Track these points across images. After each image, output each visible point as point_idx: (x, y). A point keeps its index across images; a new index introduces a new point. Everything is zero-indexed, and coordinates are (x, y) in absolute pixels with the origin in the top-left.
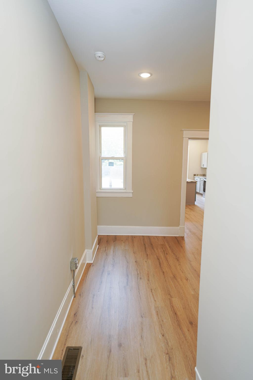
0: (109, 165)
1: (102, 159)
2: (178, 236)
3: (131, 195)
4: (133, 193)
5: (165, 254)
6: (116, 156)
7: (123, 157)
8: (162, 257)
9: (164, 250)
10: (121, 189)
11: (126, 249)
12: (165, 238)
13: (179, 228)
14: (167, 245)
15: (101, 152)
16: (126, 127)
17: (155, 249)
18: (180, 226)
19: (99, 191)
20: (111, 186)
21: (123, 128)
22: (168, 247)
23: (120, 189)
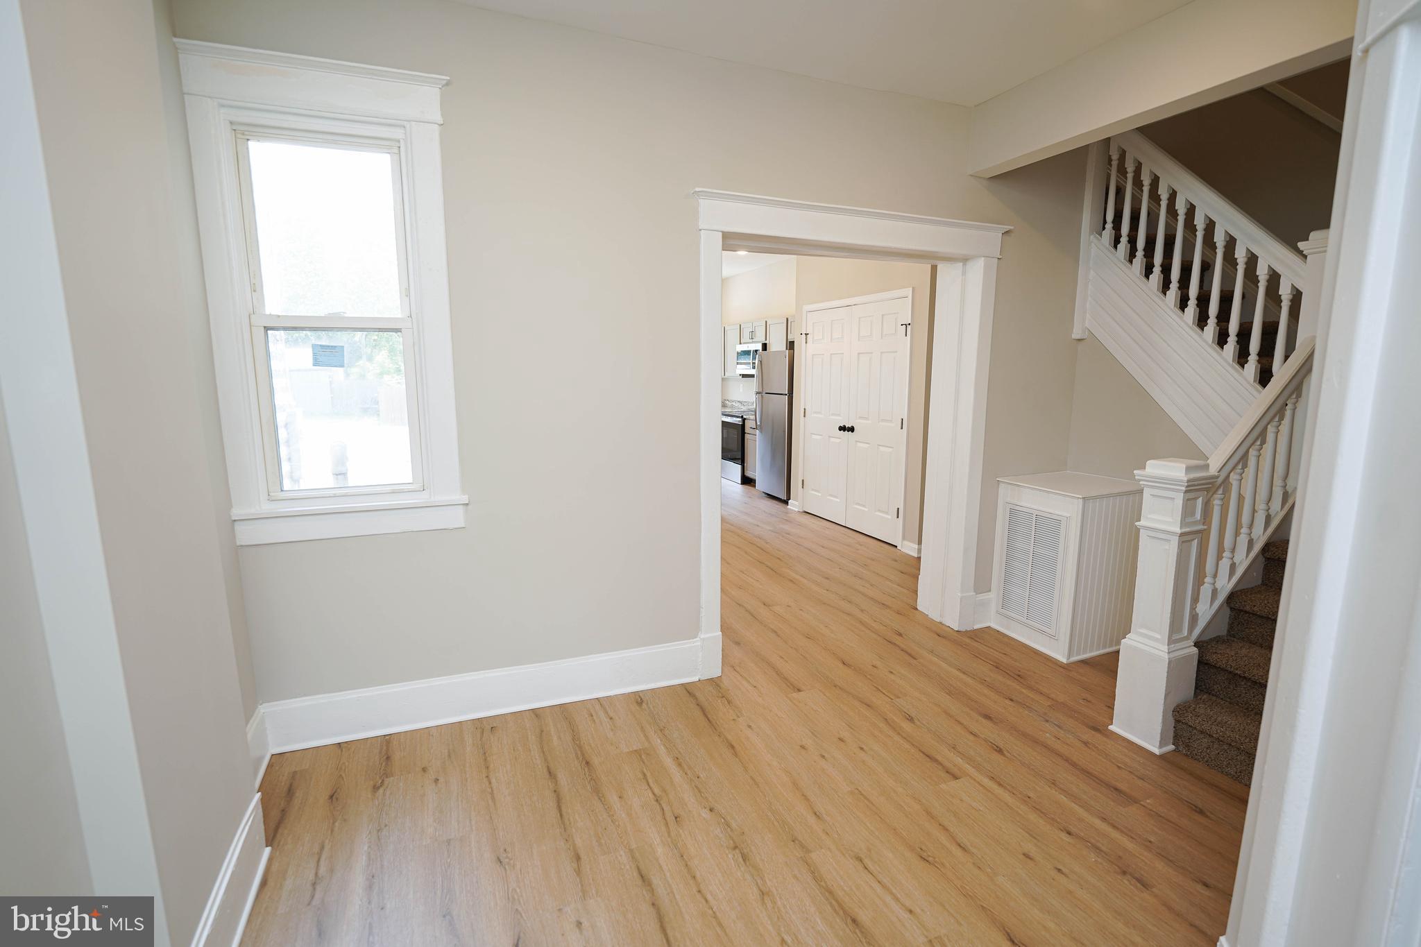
0: (316, 363)
1: (267, 329)
2: (695, 679)
3: (456, 518)
4: (470, 507)
5: (667, 824)
6: (354, 311)
7: (399, 316)
8: (660, 851)
9: (657, 791)
10: (396, 491)
11: (449, 841)
12: (642, 701)
13: (697, 642)
14: (662, 750)
15: (256, 287)
16: (403, 154)
17: (613, 799)
18: (702, 636)
19: (266, 508)
20: (344, 474)
21: (388, 156)
22: (668, 762)
23: (393, 492)
